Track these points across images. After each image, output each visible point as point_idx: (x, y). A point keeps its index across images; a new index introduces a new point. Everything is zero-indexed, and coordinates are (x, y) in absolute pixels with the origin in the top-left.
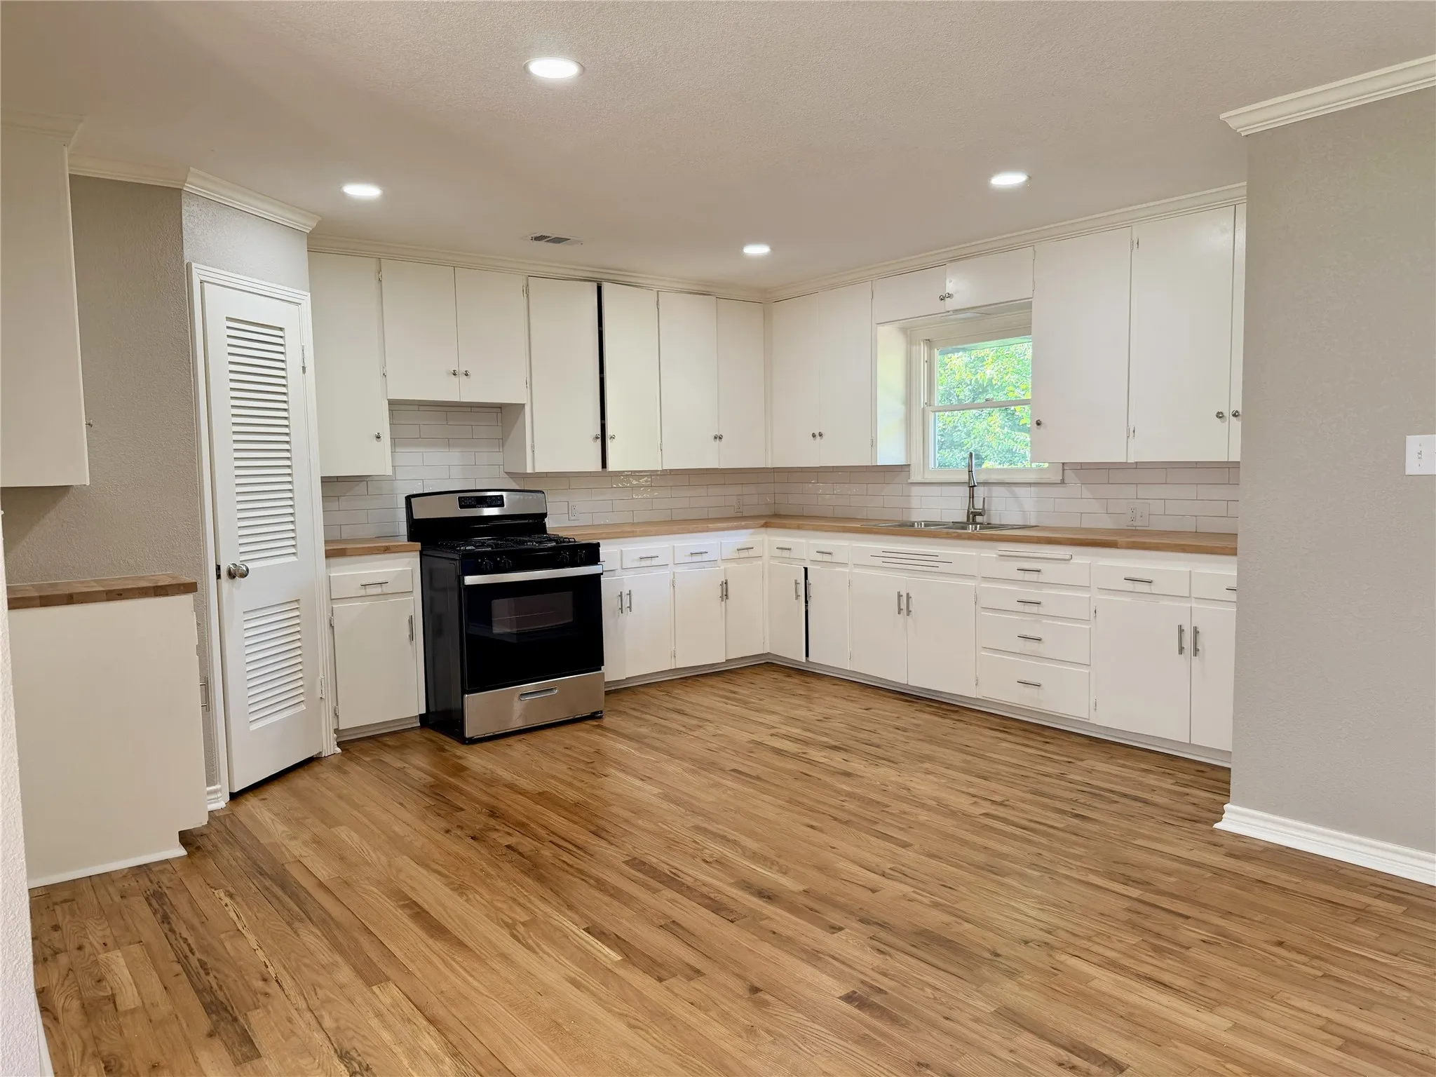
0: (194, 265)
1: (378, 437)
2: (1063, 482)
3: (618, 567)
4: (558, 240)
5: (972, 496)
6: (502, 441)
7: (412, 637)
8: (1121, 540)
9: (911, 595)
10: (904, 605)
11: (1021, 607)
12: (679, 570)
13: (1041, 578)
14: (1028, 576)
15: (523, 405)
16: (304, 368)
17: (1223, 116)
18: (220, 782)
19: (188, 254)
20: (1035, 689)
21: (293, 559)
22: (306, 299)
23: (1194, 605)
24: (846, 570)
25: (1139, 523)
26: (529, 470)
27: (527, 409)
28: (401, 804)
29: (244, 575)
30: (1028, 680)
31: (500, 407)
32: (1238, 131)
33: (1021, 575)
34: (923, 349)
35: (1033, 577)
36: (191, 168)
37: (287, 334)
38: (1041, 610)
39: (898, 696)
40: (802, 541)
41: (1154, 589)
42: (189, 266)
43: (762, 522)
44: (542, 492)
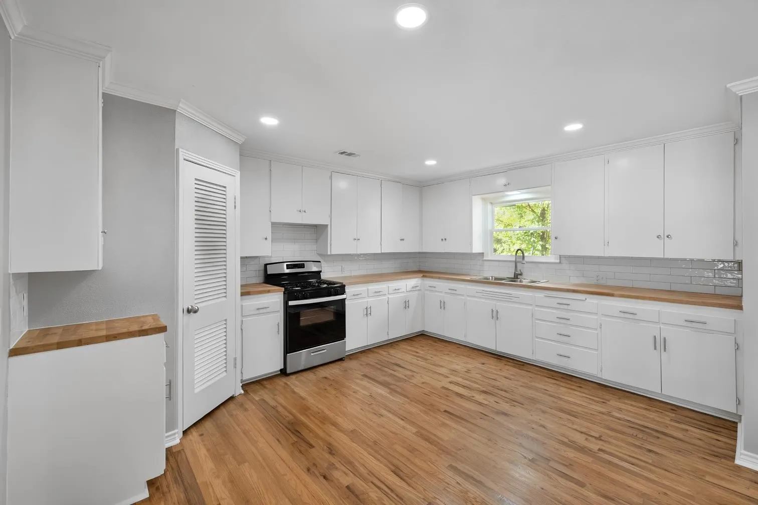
0: (180, 150)
1: (266, 239)
2: (560, 262)
3: (366, 296)
4: (350, 154)
5: (516, 267)
6: (317, 240)
7: (278, 332)
8: (616, 293)
9: (498, 311)
10: (495, 315)
11: (558, 320)
12: (390, 296)
13: (569, 307)
14: (562, 307)
15: (327, 225)
16: (235, 206)
17: (728, 86)
18: (177, 427)
19: (177, 144)
20: (567, 359)
21: (224, 299)
22: (238, 174)
23: (662, 327)
24: (463, 298)
25: (602, 282)
26: (329, 253)
27: (329, 227)
28: (278, 440)
29: (195, 312)
30: (562, 354)
31: (316, 227)
32: (737, 93)
33: (558, 306)
34: (489, 207)
35: (566, 307)
36: (182, 99)
37: (227, 189)
38: (569, 322)
39: (491, 355)
40: (441, 283)
41: (636, 317)
42: (178, 150)
43: (422, 275)
44: (320, 262)
